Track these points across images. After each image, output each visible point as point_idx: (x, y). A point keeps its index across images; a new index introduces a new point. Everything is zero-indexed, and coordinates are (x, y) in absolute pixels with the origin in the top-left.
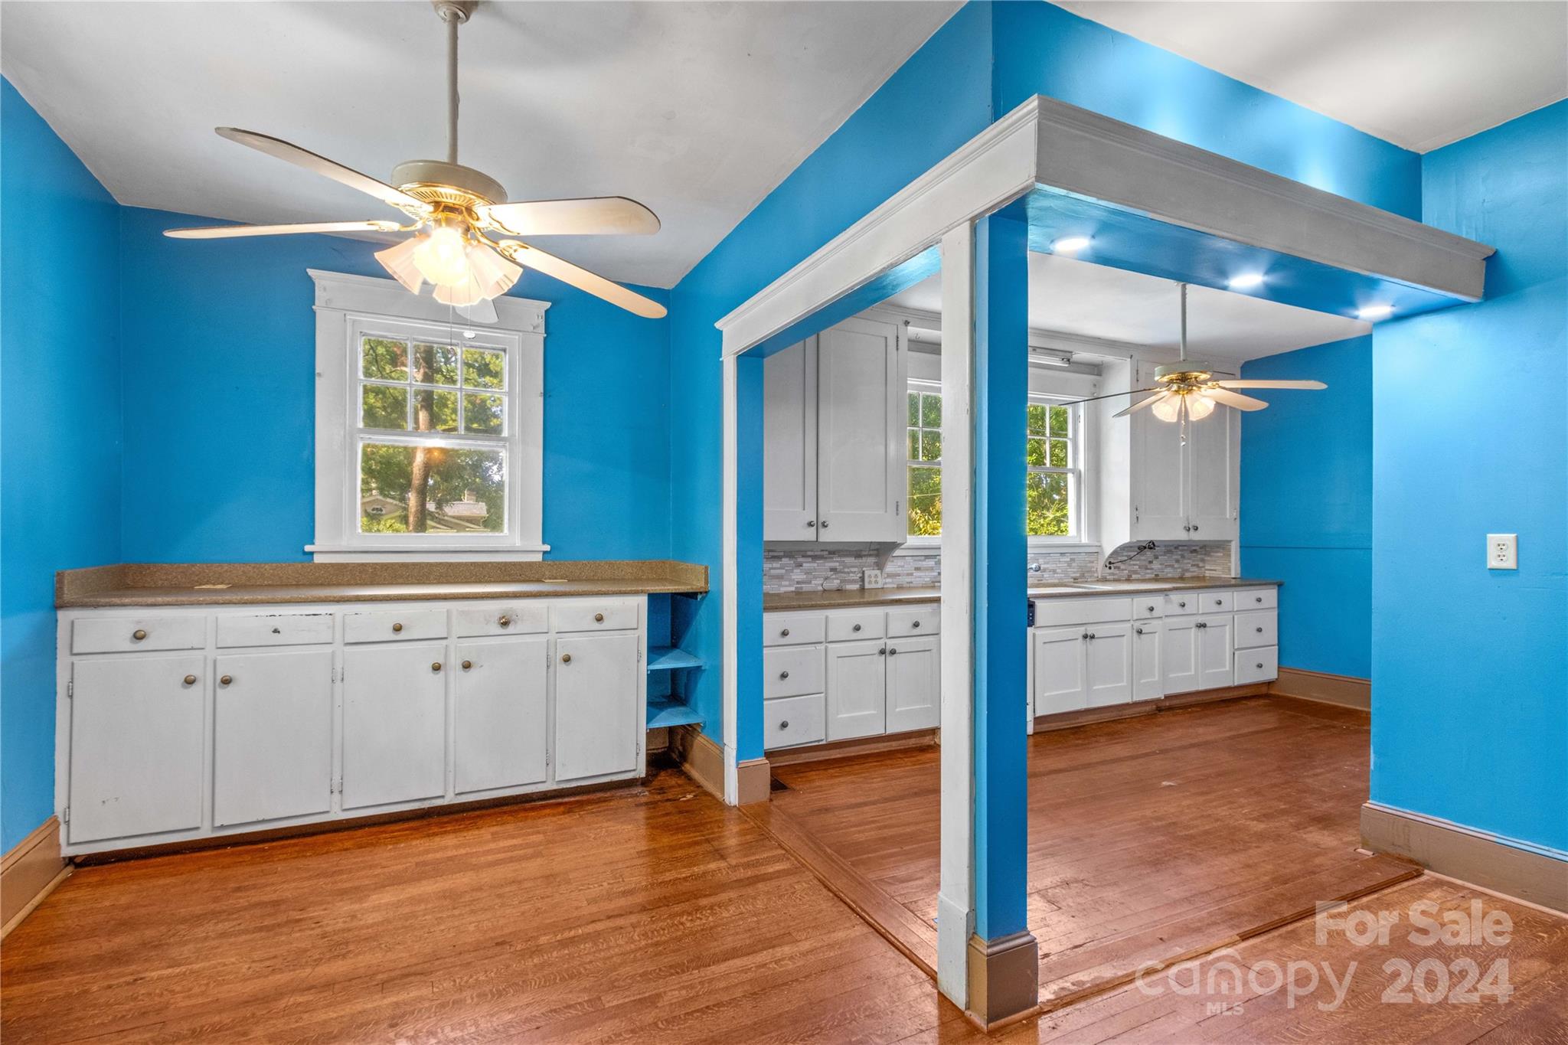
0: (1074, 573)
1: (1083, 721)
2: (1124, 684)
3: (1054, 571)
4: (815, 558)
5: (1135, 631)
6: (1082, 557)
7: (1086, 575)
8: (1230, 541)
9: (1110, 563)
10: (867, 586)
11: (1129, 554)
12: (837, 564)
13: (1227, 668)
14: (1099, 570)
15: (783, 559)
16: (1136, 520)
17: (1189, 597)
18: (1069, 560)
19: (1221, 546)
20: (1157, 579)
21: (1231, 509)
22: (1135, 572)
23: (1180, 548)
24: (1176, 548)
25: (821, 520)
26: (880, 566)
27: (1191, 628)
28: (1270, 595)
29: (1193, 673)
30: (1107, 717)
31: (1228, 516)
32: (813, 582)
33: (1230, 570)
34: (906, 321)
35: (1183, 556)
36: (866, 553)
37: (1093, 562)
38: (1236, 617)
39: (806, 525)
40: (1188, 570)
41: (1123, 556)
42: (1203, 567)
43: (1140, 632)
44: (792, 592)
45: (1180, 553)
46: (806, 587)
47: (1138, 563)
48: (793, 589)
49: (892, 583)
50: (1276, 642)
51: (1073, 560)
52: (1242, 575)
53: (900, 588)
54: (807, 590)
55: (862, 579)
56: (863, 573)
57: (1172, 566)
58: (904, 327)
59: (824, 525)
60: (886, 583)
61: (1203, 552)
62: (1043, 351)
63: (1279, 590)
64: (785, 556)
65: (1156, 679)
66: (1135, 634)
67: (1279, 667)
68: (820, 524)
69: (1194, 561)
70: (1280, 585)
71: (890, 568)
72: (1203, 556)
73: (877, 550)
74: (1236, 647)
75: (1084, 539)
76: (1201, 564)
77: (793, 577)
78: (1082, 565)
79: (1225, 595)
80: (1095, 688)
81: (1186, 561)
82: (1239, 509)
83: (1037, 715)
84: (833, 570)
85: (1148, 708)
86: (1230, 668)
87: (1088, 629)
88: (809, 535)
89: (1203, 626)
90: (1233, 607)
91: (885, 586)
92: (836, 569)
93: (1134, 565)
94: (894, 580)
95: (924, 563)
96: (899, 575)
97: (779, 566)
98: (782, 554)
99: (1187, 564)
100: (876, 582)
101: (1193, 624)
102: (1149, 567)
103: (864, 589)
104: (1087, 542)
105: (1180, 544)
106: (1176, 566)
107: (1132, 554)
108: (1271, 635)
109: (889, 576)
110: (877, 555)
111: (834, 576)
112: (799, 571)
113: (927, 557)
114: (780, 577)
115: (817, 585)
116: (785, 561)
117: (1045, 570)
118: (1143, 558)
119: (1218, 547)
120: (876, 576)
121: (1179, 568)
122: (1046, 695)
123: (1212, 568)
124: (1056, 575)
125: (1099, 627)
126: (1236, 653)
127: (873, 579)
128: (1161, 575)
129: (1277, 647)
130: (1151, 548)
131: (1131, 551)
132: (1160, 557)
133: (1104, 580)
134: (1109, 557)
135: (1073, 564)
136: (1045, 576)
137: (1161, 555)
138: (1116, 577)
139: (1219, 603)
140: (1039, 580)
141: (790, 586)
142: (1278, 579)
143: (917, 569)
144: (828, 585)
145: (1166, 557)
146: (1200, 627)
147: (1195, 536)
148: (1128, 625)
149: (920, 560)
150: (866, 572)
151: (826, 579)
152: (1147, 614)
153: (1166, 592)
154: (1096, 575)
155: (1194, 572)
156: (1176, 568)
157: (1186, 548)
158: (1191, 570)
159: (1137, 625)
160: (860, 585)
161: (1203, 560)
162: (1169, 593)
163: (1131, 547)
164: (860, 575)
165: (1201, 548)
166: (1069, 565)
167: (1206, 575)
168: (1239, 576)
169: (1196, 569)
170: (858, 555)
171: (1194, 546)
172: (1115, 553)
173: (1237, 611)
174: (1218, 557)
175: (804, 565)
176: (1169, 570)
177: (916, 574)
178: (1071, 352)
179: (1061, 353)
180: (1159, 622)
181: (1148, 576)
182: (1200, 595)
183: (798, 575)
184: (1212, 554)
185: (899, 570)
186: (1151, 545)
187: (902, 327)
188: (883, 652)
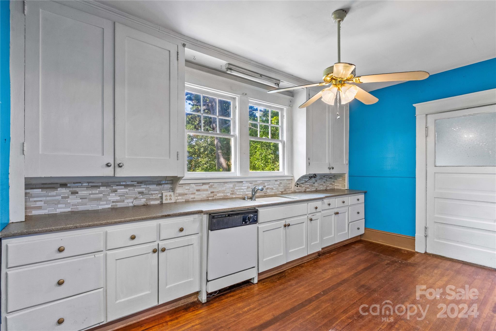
0: (281, 189)
1: (284, 269)
2: (304, 247)
3: (272, 189)
4: (126, 186)
5: (309, 219)
6: (285, 181)
7: (287, 190)
8: (345, 174)
9: (297, 184)
10: (164, 202)
11: (305, 180)
12: (144, 189)
13: (346, 231)
14: (293, 188)
15: (101, 188)
16: (309, 164)
17: (331, 201)
18: (279, 183)
19: (341, 176)
20: (316, 191)
21: (345, 160)
22: (308, 188)
23: (325, 177)
24: (324, 177)
25: (118, 162)
26: (173, 190)
27: (333, 215)
28: (362, 197)
29: (333, 236)
30: (295, 264)
31: (344, 163)
32: (125, 201)
33: (345, 186)
34: (184, 44)
35: (326, 180)
36: (164, 182)
37: (289, 184)
38: (349, 207)
39: (105, 165)
40: (328, 186)
41: (303, 181)
42: (334, 185)
43: (311, 220)
44: (109, 208)
45: (325, 179)
46: (120, 205)
47: (309, 183)
48: (110, 206)
49: (182, 199)
50: (364, 217)
51: (281, 183)
52: (349, 188)
53: (187, 202)
54: (121, 206)
55: (162, 198)
56: (162, 194)
57: (322, 185)
58: (182, 47)
59: (120, 166)
60: (178, 199)
61: (334, 178)
62: (265, 77)
63: (365, 195)
64: (103, 186)
65: (318, 242)
66: (309, 221)
67: (365, 228)
68: (116, 165)
69: (330, 182)
70: (365, 193)
71: (179, 190)
72: (333, 180)
73: (172, 180)
74: (350, 221)
75: (286, 174)
76: (333, 184)
77: (109, 199)
78: (285, 185)
79: (345, 198)
80: (290, 251)
81: (327, 182)
82: (348, 160)
83: (260, 272)
84: (141, 193)
85: (314, 256)
86: (347, 231)
87: (287, 221)
88: (109, 172)
89: (337, 213)
90: (349, 204)
91: (177, 201)
92: (143, 192)
93: (307, 185)
94: (183, 197)
95: (202, 187)
96: (186, 194)
97: (97, 192)
98: (101, 184)
99: (328, 183)
100: (171, 199)
101: (333, 213)
102: (313, 185)
103: (162, 203)
104: (287, 174)
105: (325, 175)
106: (324, 184)
107: (307, 180)
108: (362, 215)
109: (180, 195)
110: (172, 184)
111: (141, 197)
112: (114, 194)
113: (204, 184)
114: (100, 199)
115: (129, 203)
116: (102, 189)
117: (267, 189)
118: (311, 181)
119: (340, 176)
120: (170, 195)
121: (325, 185)
122: (264, 260)
123: (337, 185)
124: (273, 191)
125: (292, 219)
126: (350, 224)
127: (168, 198)
128: (318, 189)
129: (364, 219)
130: (314, 177)
131: (306, 178)
132: (318, 181)
133: (295, 192)
134: (297, 181)
135: (281, 185)
136: (268, 191)
137: (318, 180)
138: (300, 190)
139: (344, 202)
140: (265, 194)
141: (107, 204)
142: (365, 190)
143: (198, 190)
144: (136, 203)
145: (320, 181)
146: (336, 214)
147: (333, 172)
148: (306, 217)
149: (200, 186)
150: (163, 193)
151: (136, 198)
152: (314, 211)
153: (322, 199)
154: (291, 190)
155: (331, 187)
156: (324, 185)
157: (327, 177)
158: (329, 186)
159: (310, 216)
160: (160, 201)
161: (334, 182)
162: (323, 199)
163: (306, 177)
164: (160, 195)
165: (333, 177)
166: (279, 186)
167: (335, 188)
168: (348, 189)
169: (332, 186)
170: (159, 184)
171: (330, 176)
172: (300, 179)
173: (350, 205)
174: (339, 180)
175: (118, 191)
176: (321, 186)
177: (197, 193)
178: (279, 80)
179: (274, 80)
180: (320, 214)
181: (313, 190)
182: (336, 199)
183: (113, 197)
184: (337, 179)
185: (186, 191)
186: (315, 176)
187: (181, 47)
188: (154, 251)
